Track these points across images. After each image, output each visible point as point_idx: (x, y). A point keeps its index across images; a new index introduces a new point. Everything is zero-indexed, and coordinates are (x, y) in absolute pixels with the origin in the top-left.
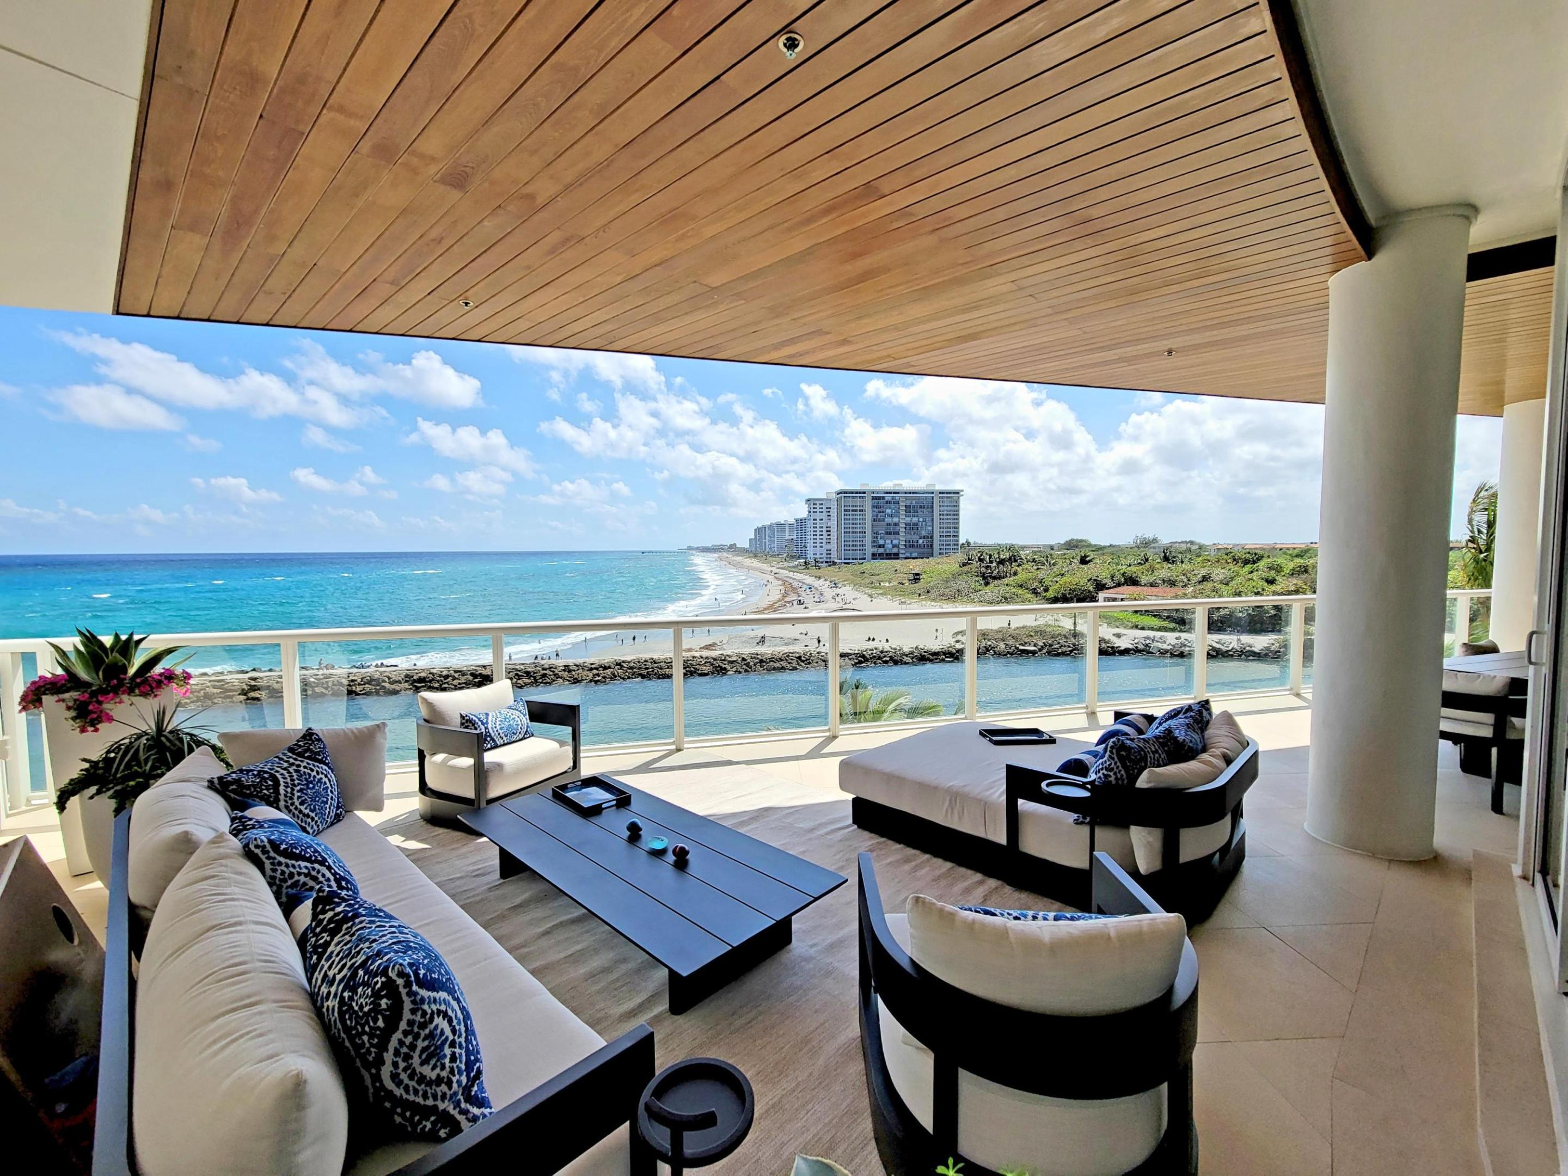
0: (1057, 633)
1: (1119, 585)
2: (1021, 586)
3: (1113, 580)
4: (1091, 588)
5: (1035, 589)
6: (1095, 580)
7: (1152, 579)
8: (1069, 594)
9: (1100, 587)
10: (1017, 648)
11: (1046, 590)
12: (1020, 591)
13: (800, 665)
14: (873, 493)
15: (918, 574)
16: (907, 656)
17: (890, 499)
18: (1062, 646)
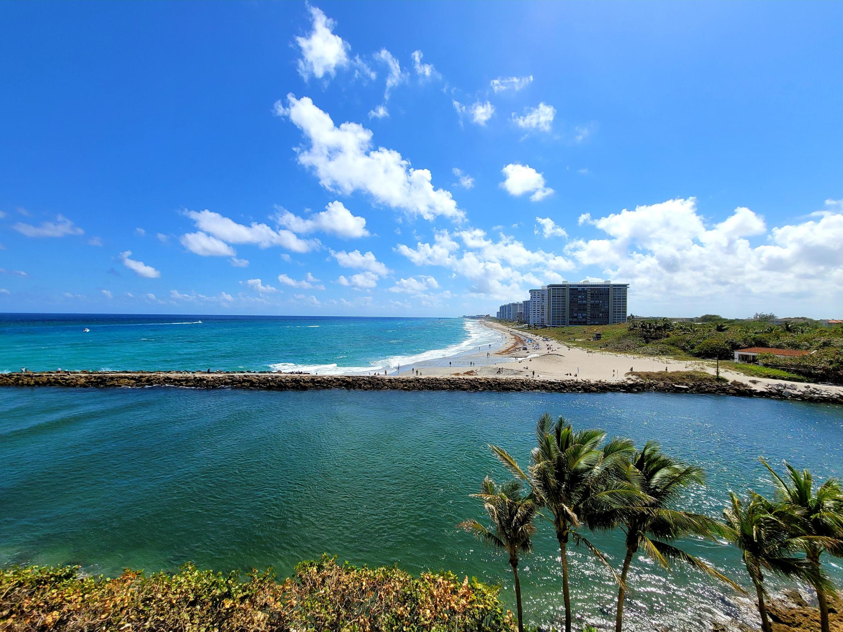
0: (704, 377)
1: (751, 346)
2: (673, 345)
3: (745, 343)
4: (728, 348)
5: (683, 347)
6: (731, 342)
7: (778, 343)
8: (711, 351)
9: (735, 347)
10: (673, 386)
11: (692, 347)
12: (672, 348)
13: (523, 387)
14: (570, 286)
15: (599, 335)
16: (593, 386)
17: (581, 290)
18: (708, 386)
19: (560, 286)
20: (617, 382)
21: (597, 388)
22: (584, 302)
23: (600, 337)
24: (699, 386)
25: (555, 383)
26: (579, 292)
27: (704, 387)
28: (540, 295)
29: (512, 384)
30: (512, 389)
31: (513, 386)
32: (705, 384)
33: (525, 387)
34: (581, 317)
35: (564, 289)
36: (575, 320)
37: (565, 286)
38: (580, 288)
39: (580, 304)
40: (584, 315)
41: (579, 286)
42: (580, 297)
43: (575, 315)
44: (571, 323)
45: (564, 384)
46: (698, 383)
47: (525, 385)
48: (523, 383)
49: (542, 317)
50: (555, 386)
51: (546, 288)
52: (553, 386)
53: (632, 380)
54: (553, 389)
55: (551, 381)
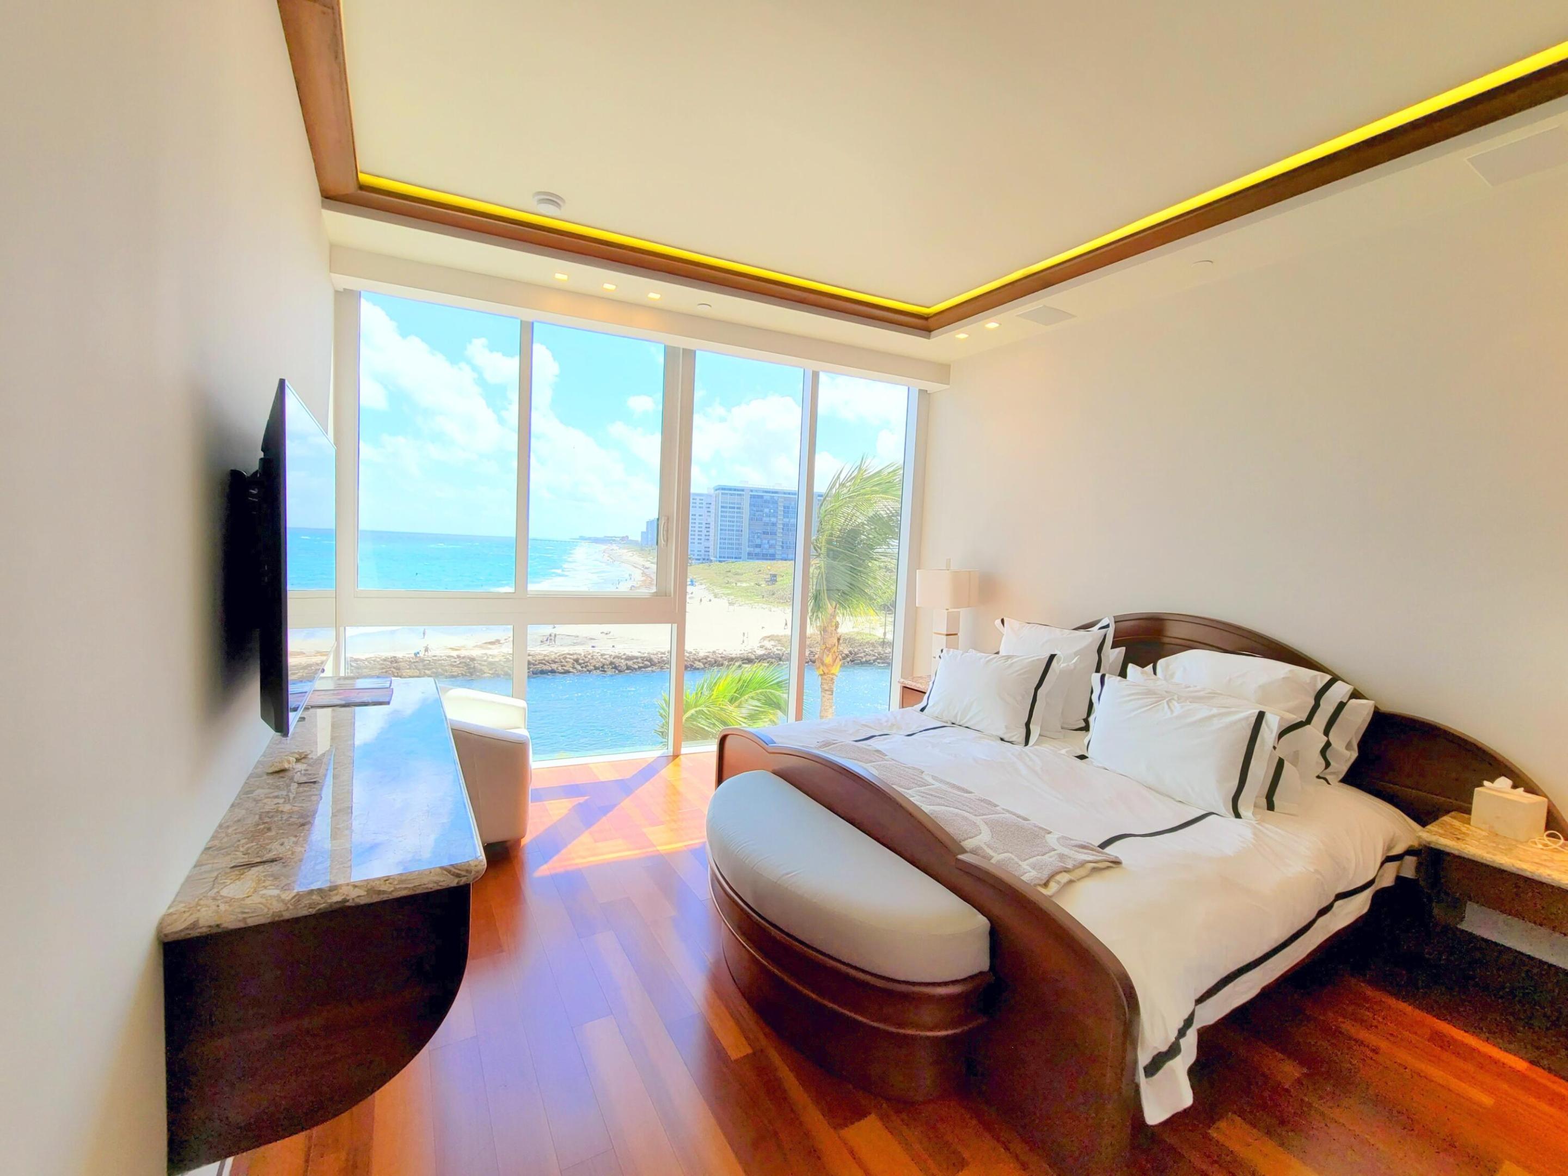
13: (574, 668)
14: (752, 491)
15: (775, 576)
16: (699, 661)
17: (768, 498)
18: (867, 654)
19: (735, 490)
20: (743, 652)
21: (704, 664)
22: (773, 520)
23: (776, 581)
24: (856, 654)
25: (637, 658)
26: (765, 501)
27: (862, 655)
28: (705, 503)
29: (555, 662)
30: (553, 671)
31: (554, 666)
32: (864, 652)
33: (579, 667)
34: (767, 546)
35: (740, 495)
36: (758, 550)
37: (743, 490)
38: (767, 496)
39: (766, 524)
40: (772, 542)
41: (766, 492)
42: (766, 510)
43: (758, 542)
44: (751, 556)
45: (650, 660)
46: (856, 650)
47: (580, 664)
48: (577, 661)
49: (707, 544)
50: (634, 663)
51: (712, 491)
52: (630, 663)
53: (766, 649)
54: (628, 668)
55: (630, 654)
